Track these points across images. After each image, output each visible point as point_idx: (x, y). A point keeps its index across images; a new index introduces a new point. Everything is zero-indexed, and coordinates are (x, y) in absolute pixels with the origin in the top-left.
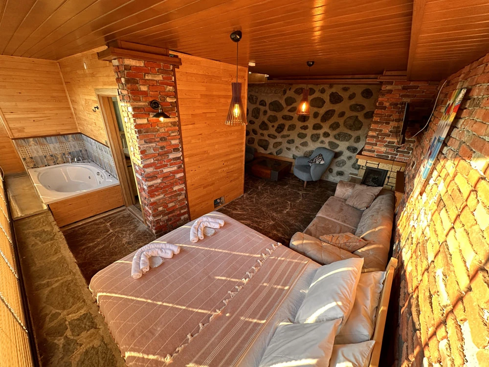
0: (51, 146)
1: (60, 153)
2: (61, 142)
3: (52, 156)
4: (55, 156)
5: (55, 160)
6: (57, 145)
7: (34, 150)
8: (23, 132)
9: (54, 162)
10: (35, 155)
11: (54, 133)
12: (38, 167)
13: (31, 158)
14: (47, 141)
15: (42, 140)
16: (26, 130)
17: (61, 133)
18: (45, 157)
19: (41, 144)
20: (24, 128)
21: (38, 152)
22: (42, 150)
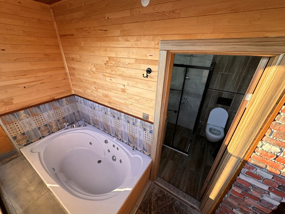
0: (45, 115)
1: (54, 121)
2: (55, 108)
3: (46, 125)
4: (50, 125)
5: (50, 129)
6: (51, 112)
7: (25, 124)
8: (12, 103)
9: (49, 132)
10: (27, 129)
11: (48, 99)
12: (32, 142)
13: (24, 134)
14: (41, 110)
15: (34, 110)
16: (14, 102)
17: (56, 98)
18: (39, 128)
19: (34, 115)
20: (12, 99)
21: (31, 125)
22: (36, 121)
